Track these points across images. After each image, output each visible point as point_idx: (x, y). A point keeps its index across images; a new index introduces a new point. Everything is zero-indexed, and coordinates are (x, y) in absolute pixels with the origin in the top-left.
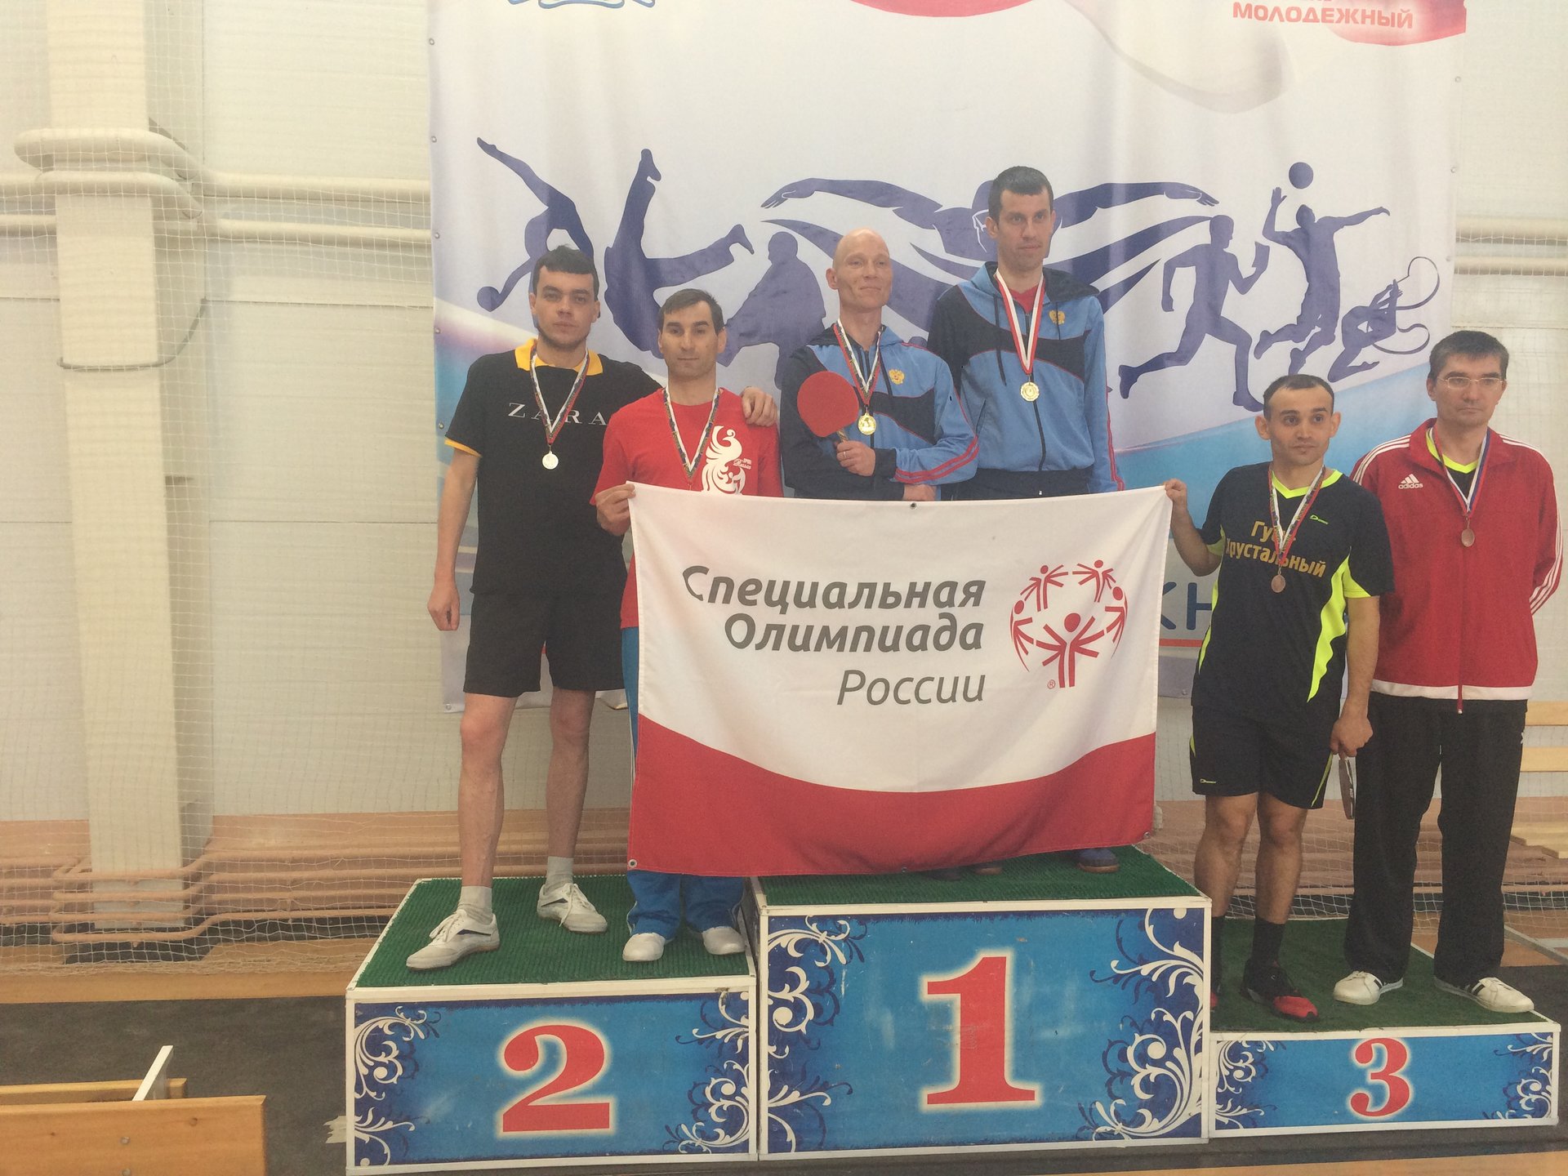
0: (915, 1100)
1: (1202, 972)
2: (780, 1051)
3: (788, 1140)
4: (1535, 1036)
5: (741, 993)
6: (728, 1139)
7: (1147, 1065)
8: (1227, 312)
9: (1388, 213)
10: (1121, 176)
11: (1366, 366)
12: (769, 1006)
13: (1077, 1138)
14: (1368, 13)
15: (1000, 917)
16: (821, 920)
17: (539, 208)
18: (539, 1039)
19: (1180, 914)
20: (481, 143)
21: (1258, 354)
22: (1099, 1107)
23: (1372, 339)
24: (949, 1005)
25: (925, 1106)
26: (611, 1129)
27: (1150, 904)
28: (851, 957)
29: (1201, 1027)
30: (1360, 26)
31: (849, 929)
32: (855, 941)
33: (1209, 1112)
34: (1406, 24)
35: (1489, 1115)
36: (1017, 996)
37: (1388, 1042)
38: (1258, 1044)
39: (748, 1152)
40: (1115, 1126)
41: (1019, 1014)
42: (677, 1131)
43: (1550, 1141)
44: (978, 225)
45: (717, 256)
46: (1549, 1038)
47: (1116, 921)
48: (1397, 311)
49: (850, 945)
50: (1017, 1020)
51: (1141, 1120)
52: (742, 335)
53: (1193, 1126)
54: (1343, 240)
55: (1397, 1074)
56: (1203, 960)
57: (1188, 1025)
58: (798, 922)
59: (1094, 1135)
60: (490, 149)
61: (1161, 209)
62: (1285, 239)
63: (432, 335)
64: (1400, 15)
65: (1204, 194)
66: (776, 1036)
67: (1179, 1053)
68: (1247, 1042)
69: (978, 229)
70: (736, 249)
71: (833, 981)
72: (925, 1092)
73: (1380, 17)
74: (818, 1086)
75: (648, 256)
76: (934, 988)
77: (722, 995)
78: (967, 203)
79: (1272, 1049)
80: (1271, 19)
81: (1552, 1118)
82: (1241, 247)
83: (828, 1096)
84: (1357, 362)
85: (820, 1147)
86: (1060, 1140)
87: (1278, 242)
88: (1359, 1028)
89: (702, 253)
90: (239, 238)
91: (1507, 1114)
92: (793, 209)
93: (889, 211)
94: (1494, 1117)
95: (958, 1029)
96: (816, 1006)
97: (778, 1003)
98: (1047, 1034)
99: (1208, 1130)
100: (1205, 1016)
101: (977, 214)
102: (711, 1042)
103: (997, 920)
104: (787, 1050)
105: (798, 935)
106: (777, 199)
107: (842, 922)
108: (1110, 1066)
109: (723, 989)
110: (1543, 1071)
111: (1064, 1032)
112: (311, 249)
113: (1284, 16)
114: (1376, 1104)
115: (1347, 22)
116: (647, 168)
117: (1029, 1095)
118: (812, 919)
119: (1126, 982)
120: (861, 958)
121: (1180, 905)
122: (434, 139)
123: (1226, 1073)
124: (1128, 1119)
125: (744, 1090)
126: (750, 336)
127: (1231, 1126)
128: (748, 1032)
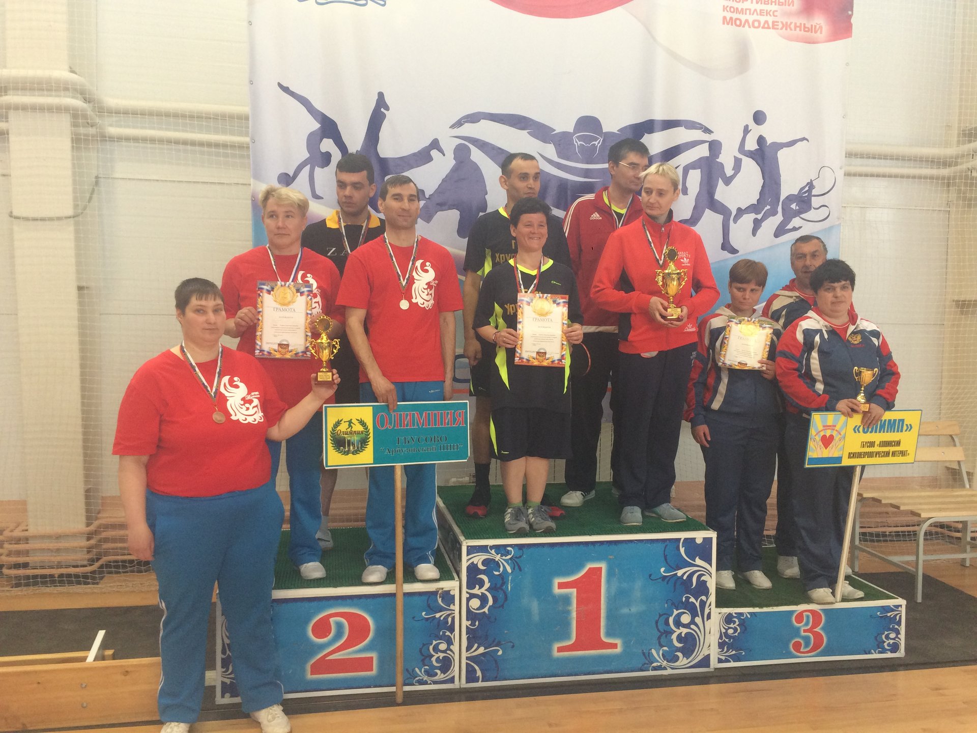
0: (550, 650)
1: (711, 574)
2: (473, 624)
3: (477, 675)
4: (892, 607)
5: (450, 590)
6: (443, 676)
7: (680, 627)
8: (718, 196)
9: (808, 141)
10: (659, 115)
11: (795, 229)
12: (467, 598)
13: (642, 670)
14: (798, 25)
15: (599, 544)
16: (497, 548)
17: (316, 126)
18: (332, 620)
19: (699, 541)
20: (280, 85)
21: (735, 221)
22: (654, 651)
23: (798, 213)
24: (570, 596)
25: (556, 654)
26: (374, 672)
27: (683, 535)
28: (514, 569)
29: (710, 605)
30: (793, 32)
31: (513, 552)
32: (516, 559)
33: (714, 653)
34: (819, 31)
35: (867, 652)
36: (608, 590)
37: (813, 612)
38: (741, 614)
39: (454, 683)
40: (661, 662)
41: (610, 600)
42: (413, 671)
43: (901, 665)
44: (576, 142)
45: (423, 157)
46: (900, 608)
47: (664, 545)
48: (812, 198)
49: (514, 562)
50: (608, 603)
51: (676, 659)
52: (438, 204)
53: (705, 662)
54: (782, 155)
55: (818, 629)
56: (711, 567)
57: (703, 604)
58: (484, 549)
59: (650, 668)
60: (286, 90)
61: (681, 136)
62: (751, 155)
63: (250, 202)
64: (815, 26)
65: (705, 127)
66: (471, 615)
67: (698, 620)
68: (735, 613)
69: (576, 144)
70: (434, 153)
71: (504, 583)
72: (556, 646)
73: (805, 27)
74: (495, 643)
75: (382, 156)
76: (561, 586)
77: (440, 592)
78: (570, 128)
79: (749, 616)
80: (744, 27)
81: (901, 653)
82: (726, 159)
83: (500, 649)
84: (790, 226)
85: (495, 679)
86: (632, 671)
87: (747, 156)
88: (797, 604)
89: (414, 155)
90: (120, 139)
91: (877, 651)
92: (469, 130)
93: (525, 133)
94: (870, 653)
95: (575, 609)
96: (493, 597)
97: (472, 596)
98: (625, 611)
99: (714, 664)
100: (712, 598)
101: (576, 135)
102: (433, 620)
103: (597, 546)
104: (477, 623)
105: (484, 556)
106: (459, 124)
107: (509, 549)
108: (660, 628)
109: (440, 589)
110: (896, 627)
111: (634, 610)
112: (173, 147)
113: (751, 24)
114: (806, 646)
115: (786, 29)
116: (381, 103)
117: (614, 646)
118: (492, 547)
119: (669, 580)
120: (520, 570)
121: (699, 536)
122: (251, 82)
123: (724, 631)
124: (669, 658)
125: (452, 647)
126: (443, 206)
127: (727, 661)
128: (454, 613)
